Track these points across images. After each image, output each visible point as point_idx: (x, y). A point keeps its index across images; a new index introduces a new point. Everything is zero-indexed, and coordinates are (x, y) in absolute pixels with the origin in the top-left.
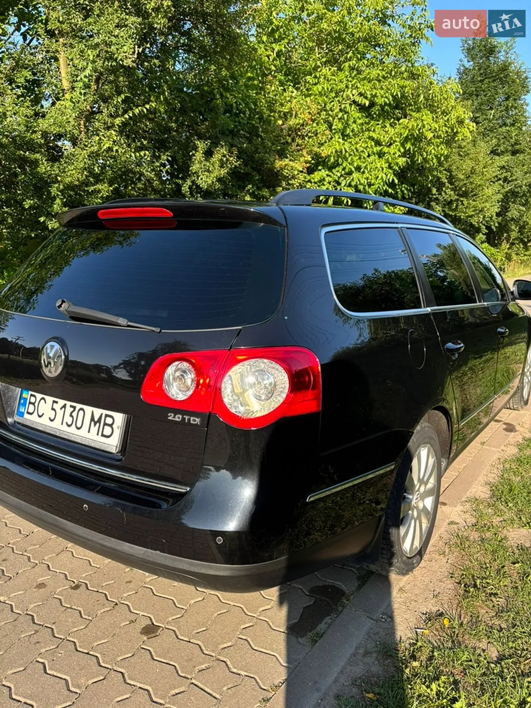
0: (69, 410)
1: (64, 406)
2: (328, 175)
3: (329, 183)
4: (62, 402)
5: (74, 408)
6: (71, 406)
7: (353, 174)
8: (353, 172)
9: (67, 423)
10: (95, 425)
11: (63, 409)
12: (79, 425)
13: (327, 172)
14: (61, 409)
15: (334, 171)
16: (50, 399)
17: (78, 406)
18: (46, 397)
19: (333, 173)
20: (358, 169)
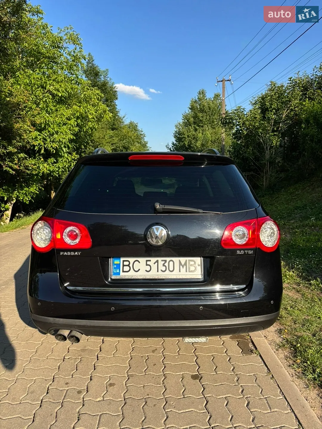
0: (161, 263)
1: (157, 261)
2: (39, 135)
3: (40, 139)
4: (154, 260)
5: (166, 261)
6: (162, 261)
7: (54, 135)
8: (54, 134)
9: (162, 270)
10: (183, 267)
11: (156, 263)
12: (171, 269)
13: (39, 133)
14: (155, 263)
15: (42, 132)
16: (143, 260)
17: (168, 259)
18: (139, 259)
19: (42, 134)
20: (57, 133)
